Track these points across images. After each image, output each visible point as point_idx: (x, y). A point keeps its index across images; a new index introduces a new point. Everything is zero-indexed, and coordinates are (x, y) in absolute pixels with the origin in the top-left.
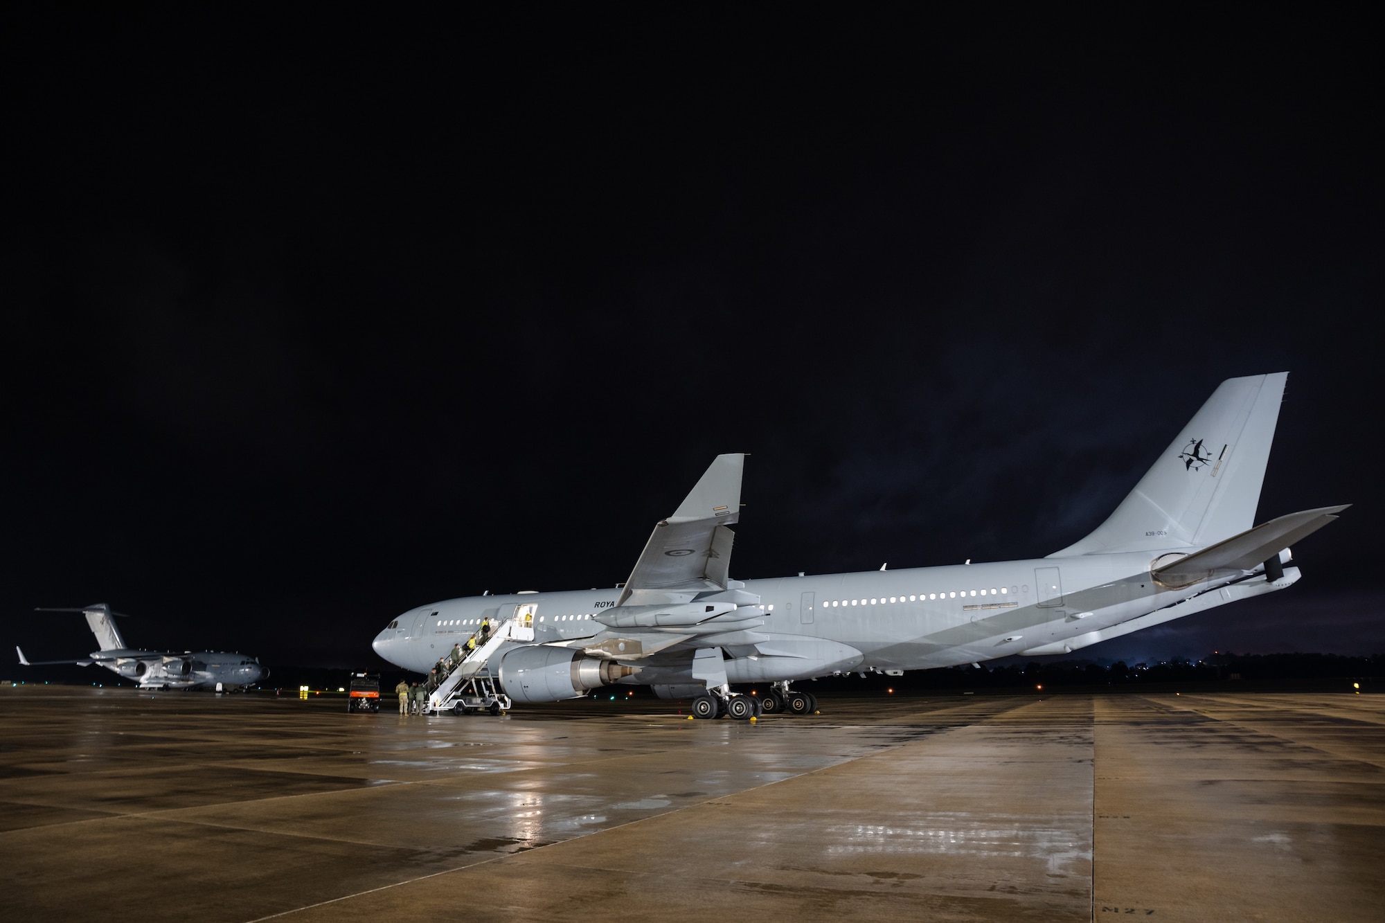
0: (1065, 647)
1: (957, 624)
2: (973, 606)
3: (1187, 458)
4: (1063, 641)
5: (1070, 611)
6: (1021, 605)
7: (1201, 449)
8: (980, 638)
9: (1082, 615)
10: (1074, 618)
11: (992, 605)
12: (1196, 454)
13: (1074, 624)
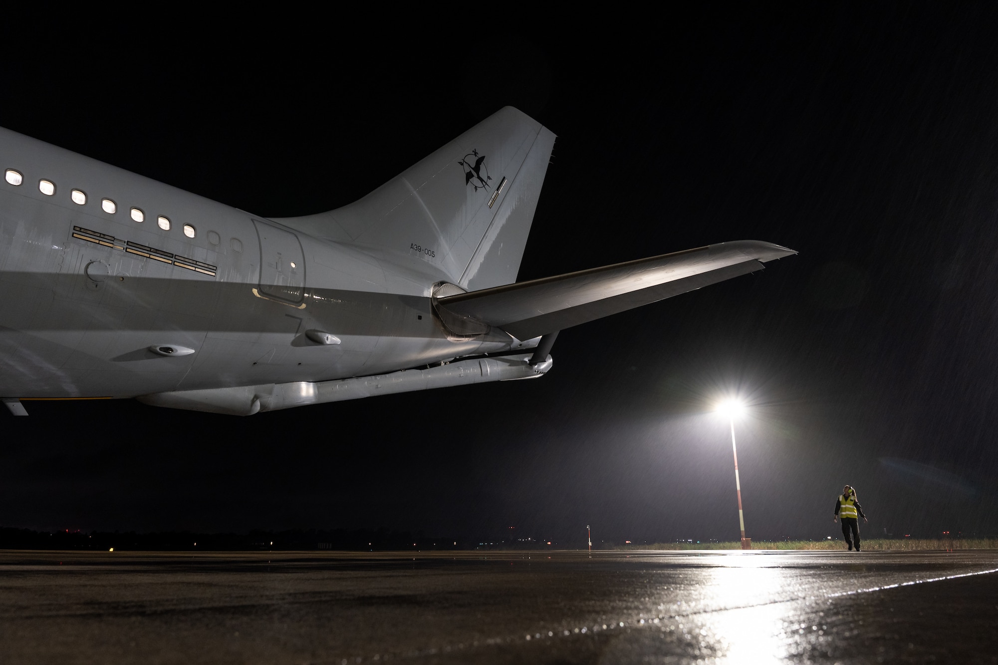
0: (253, 401)
1: (40, 266)
2: (102, 236)
3: (468, 170)
4: (253, 387)
5: (310, 324)
6: (219, 277)
7: (482, 167)
8: (90, 326)
9: (332, 339)
10: (314, 340)
11: (157, 251)
12: (477, 169)
13: (309, 352)
